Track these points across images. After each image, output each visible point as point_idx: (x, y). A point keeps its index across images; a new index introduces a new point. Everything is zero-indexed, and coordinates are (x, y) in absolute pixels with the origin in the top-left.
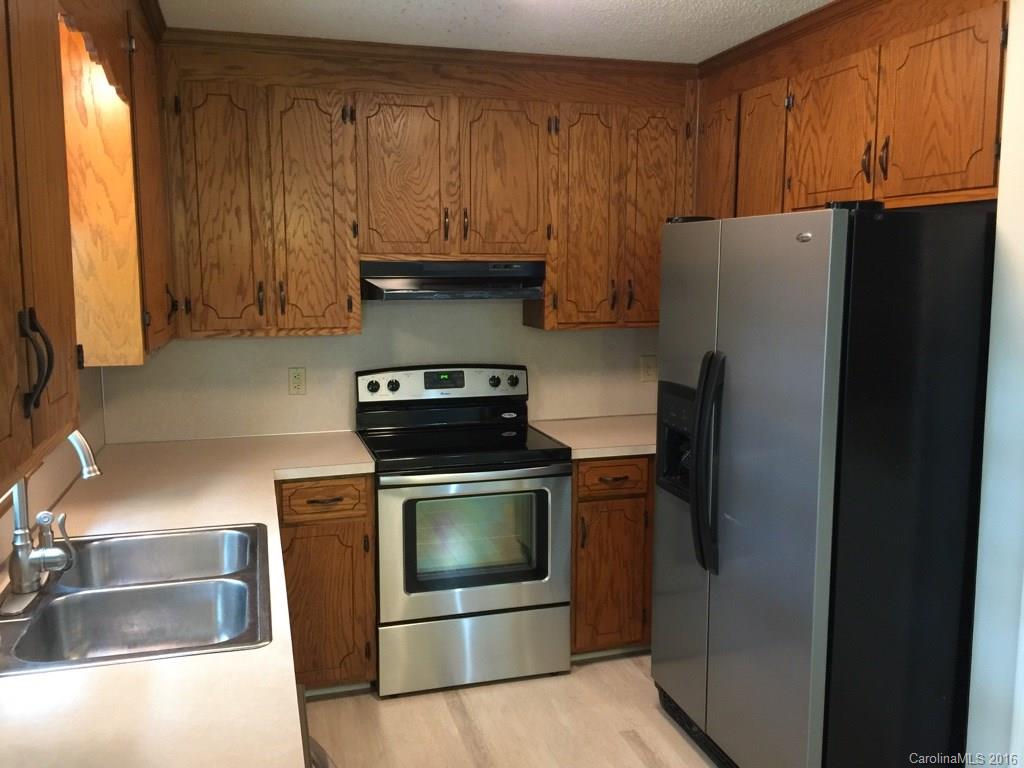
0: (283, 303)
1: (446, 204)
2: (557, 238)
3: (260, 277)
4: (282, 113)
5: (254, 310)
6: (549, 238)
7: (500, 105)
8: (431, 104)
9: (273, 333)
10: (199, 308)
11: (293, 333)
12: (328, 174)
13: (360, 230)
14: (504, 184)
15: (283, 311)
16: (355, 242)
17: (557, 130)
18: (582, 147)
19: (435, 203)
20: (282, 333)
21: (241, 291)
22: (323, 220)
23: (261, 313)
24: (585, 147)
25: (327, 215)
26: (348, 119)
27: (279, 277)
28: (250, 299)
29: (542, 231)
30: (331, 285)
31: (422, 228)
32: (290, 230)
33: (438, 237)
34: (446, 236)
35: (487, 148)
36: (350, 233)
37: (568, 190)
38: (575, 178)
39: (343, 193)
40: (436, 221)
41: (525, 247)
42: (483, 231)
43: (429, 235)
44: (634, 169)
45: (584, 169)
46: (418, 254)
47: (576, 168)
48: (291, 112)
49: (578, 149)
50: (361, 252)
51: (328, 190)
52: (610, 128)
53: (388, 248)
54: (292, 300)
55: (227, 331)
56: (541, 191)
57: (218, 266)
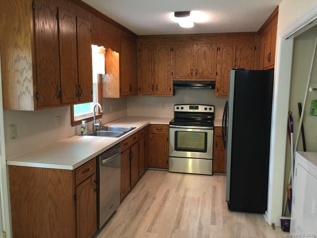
0: (157, 89)
1: (192, 68)
2: (218, 75)
3: (153, 83)
4: (158, 50)
5: (152, 90)
6: (217, 75)
7: (206, 45)
8: (190, 46)
9: (155, 95)
10: (141, 90)
11: (159, 95)
12: (167, 62)
13: (173, 74)
14: (206, 63)
15: (157, 91)
16: (172, 76)
17: (219, 50)
18: (226, 53)
19: (190, 68)
20: (157, 95)
21: (149, 86)
22: (166, 72)
23: (153, 91)
24: (226, 54)
25: (167, 71)
26: (172, 51)
27: (157, 84)
28: (151, 88)
29: (215, 73)
30: (167, 85)
31: (187, 73)
32: (159, 74)
33: (190, 75)
34: (192, 75)
35: (202, 55)
36: (171, 75)
37: (222, 64)
38: (223, 61)
39: (170, 66)
40: (190, 72)
41: (211, 77)
42: (200, 74)
43: (188, 75)
44: (239, 58)
45: (226, 59)
46: (185, 79)
47: (224, 59)
48: (160, 50)
49: (225, 54)
50: (173, 78)
51: (167, 66)
52: (233, 49)
53: (179, 77)
54: (159, 88)
55: (146, 94)
56: (215, 64)
57: (145, 81)
